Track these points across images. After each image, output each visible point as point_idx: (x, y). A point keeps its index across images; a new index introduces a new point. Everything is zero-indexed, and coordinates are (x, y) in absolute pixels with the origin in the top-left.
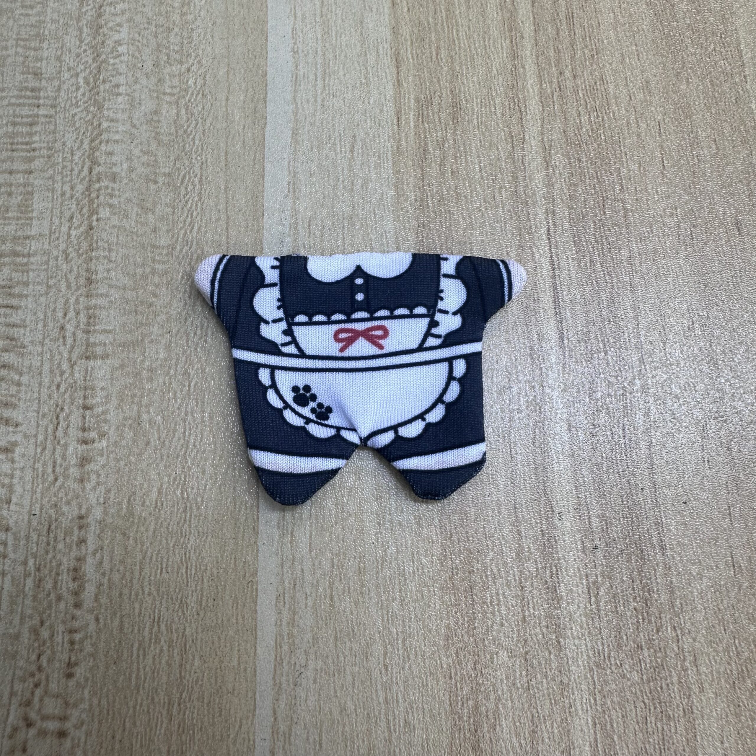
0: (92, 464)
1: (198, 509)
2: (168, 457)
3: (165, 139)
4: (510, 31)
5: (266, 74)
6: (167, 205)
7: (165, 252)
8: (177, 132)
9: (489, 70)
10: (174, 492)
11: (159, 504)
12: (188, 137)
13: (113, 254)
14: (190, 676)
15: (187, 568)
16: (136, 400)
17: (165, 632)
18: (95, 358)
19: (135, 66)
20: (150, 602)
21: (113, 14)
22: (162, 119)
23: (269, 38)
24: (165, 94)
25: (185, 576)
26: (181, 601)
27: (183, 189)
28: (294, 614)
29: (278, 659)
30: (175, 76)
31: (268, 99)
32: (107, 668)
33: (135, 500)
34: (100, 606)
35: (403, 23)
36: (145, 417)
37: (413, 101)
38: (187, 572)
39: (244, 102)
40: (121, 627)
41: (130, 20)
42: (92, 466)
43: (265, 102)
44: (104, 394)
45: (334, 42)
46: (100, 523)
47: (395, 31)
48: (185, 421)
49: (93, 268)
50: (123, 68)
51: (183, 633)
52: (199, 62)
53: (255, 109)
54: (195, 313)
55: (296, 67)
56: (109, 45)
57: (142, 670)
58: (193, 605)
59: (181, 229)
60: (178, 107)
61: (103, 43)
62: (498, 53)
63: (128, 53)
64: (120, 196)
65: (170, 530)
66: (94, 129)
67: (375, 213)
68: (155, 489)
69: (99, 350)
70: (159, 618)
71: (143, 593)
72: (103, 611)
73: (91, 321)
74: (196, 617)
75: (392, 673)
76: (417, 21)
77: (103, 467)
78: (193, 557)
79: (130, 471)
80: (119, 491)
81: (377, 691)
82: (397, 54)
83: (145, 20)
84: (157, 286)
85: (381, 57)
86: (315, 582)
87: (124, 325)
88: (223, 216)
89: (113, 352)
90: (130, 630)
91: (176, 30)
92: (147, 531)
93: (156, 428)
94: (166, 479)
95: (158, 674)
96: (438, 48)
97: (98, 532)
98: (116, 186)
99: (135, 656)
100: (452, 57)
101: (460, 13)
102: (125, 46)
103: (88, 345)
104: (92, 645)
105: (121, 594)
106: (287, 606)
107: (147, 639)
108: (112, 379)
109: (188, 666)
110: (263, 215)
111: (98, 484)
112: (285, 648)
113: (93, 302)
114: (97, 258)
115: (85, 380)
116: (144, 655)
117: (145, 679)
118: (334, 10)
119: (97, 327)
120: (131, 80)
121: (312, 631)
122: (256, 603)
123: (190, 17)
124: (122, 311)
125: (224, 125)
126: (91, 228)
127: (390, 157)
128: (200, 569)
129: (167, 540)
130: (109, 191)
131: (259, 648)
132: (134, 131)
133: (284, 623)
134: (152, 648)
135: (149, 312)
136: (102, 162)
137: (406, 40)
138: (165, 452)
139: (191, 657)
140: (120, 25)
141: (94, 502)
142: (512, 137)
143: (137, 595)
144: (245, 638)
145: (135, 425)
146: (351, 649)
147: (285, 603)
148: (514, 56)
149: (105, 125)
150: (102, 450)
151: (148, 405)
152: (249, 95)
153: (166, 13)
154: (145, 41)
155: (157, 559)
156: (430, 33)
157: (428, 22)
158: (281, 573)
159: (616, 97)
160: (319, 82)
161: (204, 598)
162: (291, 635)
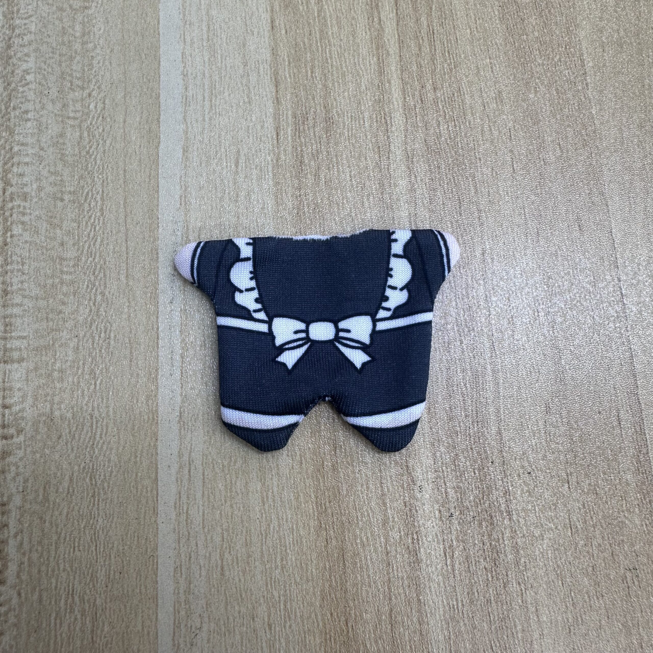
0: (12, 457)
1: (105, 493)
2: (78, 448)
3: (70, 159)
4: (378, 49)
5: (159, 96)
6: (74, 221)
7: (72, 263)
8: (80, 153)
9: (359, 85)
10: (84, 479)
11: (71, 491)
12: (90, 157)
13: (26, 267)
14: (101, 640)
15: (96, 546)
16: (49, 398)
17: (78, 603)
18: (13, 361)
19: (41, 93)
20: (65, 577)
21: (21, 45)
22: (67, 141)
23: (161, 63)
24: (69, 118)
25: (94, 553)
26: (92, 575)
27: (86, 205)
28: (190, 584)
29: (177, 622)
30: (77, 101)
31: (161, 120)
32: (29, 636)
33: (49, 488)
34: (21, 582)
35: (281, 45)
36: (57, 413)
37: (290, 117)
38: (96, 549)
39: (140, 124)
40: (40, 600)
41: (36, 50)
42: (11, 459)
43: (159, 121)
44: (21, 394)
45: (219, 64)
46: (20, 508)
47: (274, 52)
48: (92, 416)
49: (9, 280)
50: (31, 95)
51: (94, 603)
52: (99, 88)
53: (150, 129)
54: (99, 318)
55: (186, 89)
56: (18, 74)
57: (59, 637)
58: (102, 578)
59: (85, 242)
60: (81, 130)
61: (13, 72)
62: (366, 70)
63: (35, 81)
64: (31, 214)
65: (81, 513)
66: (7, 153)
67: (257, 222)
68: (67, 478)
69: (16, 355)
70: (73, 591)
71: (59, 569)
72: (24, 586)
73: (8, 328)
74: (105, 589)
75: (275, 632)
76: (294, 42)
77: (21, 459)
78: (102, 537)
79: (45, 462)
80: (35, 480)
81: (262, 648)
82: (276, 74)
83: (50, 50)
84: (65, 295)
85: (262, 77)
86: (208, 555)
87: (36, 331)
88: (123, 229)
89: (28, 356)
90: (48, 602)
91: (78, 58)
92: (60, 514)
93: (67, 423)
94: (76, 468)
95: (73, 639)
96: (313, 67)
97: (18, 517)
98: (27, 204)
99: (53, 624)
100: (325, 75)
101: (332, 33)
102: (33, 75)
103: (5, 350)
104: (16, 617)
105: (39, 571)
106: (184, 576)
107: (63, 609)
108: (27, 380)
109: (99, 632)
110: (158, 227)
111: (17, 474)
112: (183, 613)
113: (9, 311)
114: (12, 272)
115: (4, 382)
116: (61, 624)
117: (62, 644)
118: (219, 34)
119: (13, 334)
120: (38, 106)
121: (206, 597)
122: (156, 575)
123: (90, 46)
124: (35, 318)
125: (123, 144)
126: (5, 245)
127: (270, 169)
128: (108, 546)
129: (78, 522)
130: (21, 209)
131: (159, 614)
132: (42, 153)
133: (181, 591)
134: (68, 617)
135: (59, 319)
136: (14, 183)
137: (284, 60)
138: (74, 443)
139: (101, 624)
140: (27, 55)
141: (14, 490)
142: (379, 147)
143: (53, 571)
144: (148, 606)
145: (48, 421)
146: (239, 612)
147: (182, 574)
148: (381, 72)
149: (16, 149)
150: (20, 444)
151: (60, 403)
152: (144, 116)
153: (69, 42)
154: (50, 70)
155: (70, 539)
156: (306, 54)
157: (304, 43)
158: (177, 547)
159: (471, 108)
160: (207, 103)
161: (112, 572)
162: (187, 602)
